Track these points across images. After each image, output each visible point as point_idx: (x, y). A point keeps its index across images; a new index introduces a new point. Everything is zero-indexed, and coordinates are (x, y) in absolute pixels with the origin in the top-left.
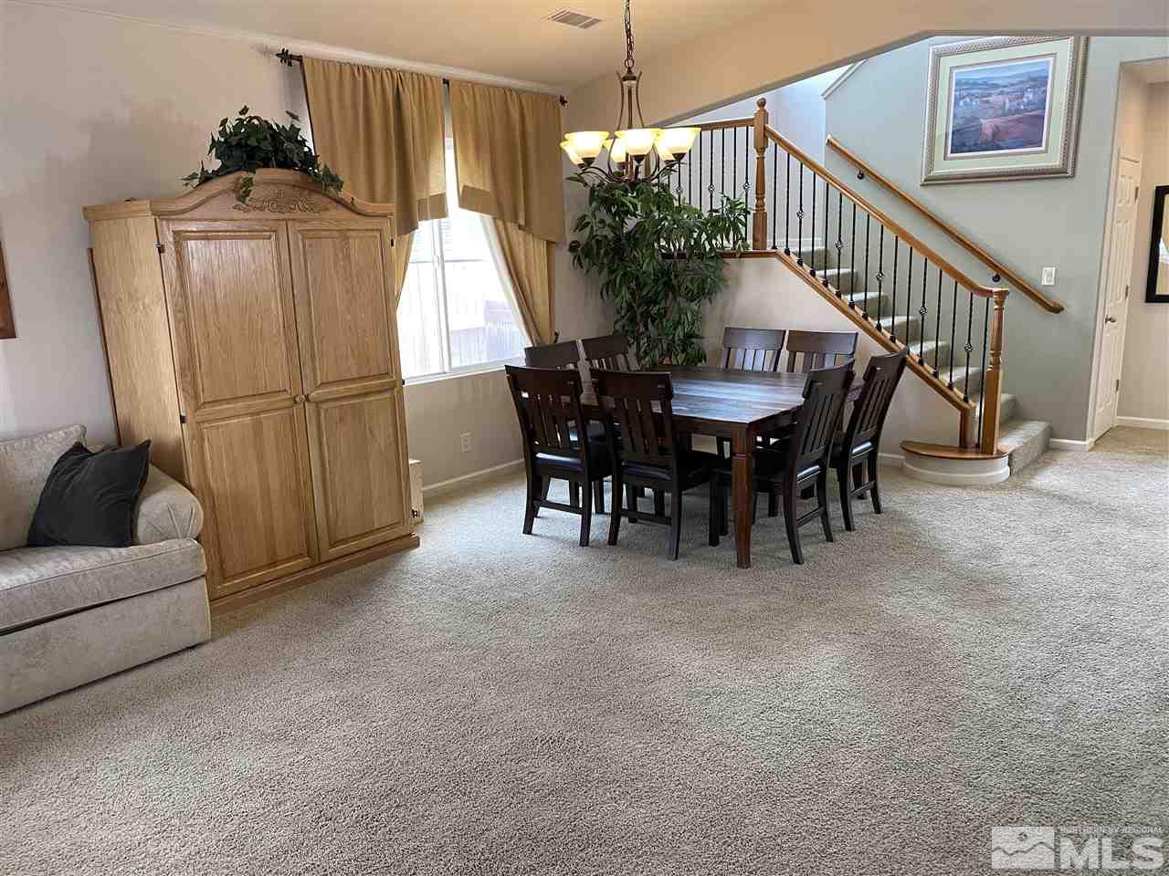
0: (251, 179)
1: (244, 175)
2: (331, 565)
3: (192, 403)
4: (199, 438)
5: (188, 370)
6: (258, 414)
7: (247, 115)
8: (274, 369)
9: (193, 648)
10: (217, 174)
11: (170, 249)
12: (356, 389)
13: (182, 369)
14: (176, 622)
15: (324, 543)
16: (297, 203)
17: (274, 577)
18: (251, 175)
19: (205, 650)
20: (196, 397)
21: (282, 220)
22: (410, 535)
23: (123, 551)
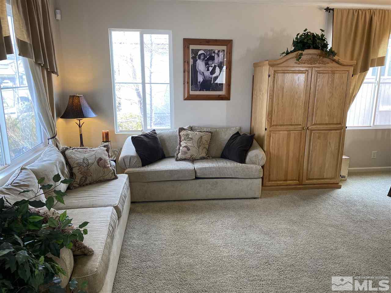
0: (302, 53)
1: (300, 52)
2: (306, 186)
3: (270, 124)
4: (270, 136)
5: (270, 114)
6: (290, 131)
7: (307, 31)
8: (298, 116)
9: (255, 198)
10: (291, 52)
11: (272, 76)
12: (327, 127)
13: (268, 114)
14: (251, 189)
15: (304, 178)
16: (317, 61)
17: (285, 184)
18: (302, 52)
19: (257, 200)
20: (271, 123)
21: (311, 67)
22: (338, 183)
23: (241, 164)
